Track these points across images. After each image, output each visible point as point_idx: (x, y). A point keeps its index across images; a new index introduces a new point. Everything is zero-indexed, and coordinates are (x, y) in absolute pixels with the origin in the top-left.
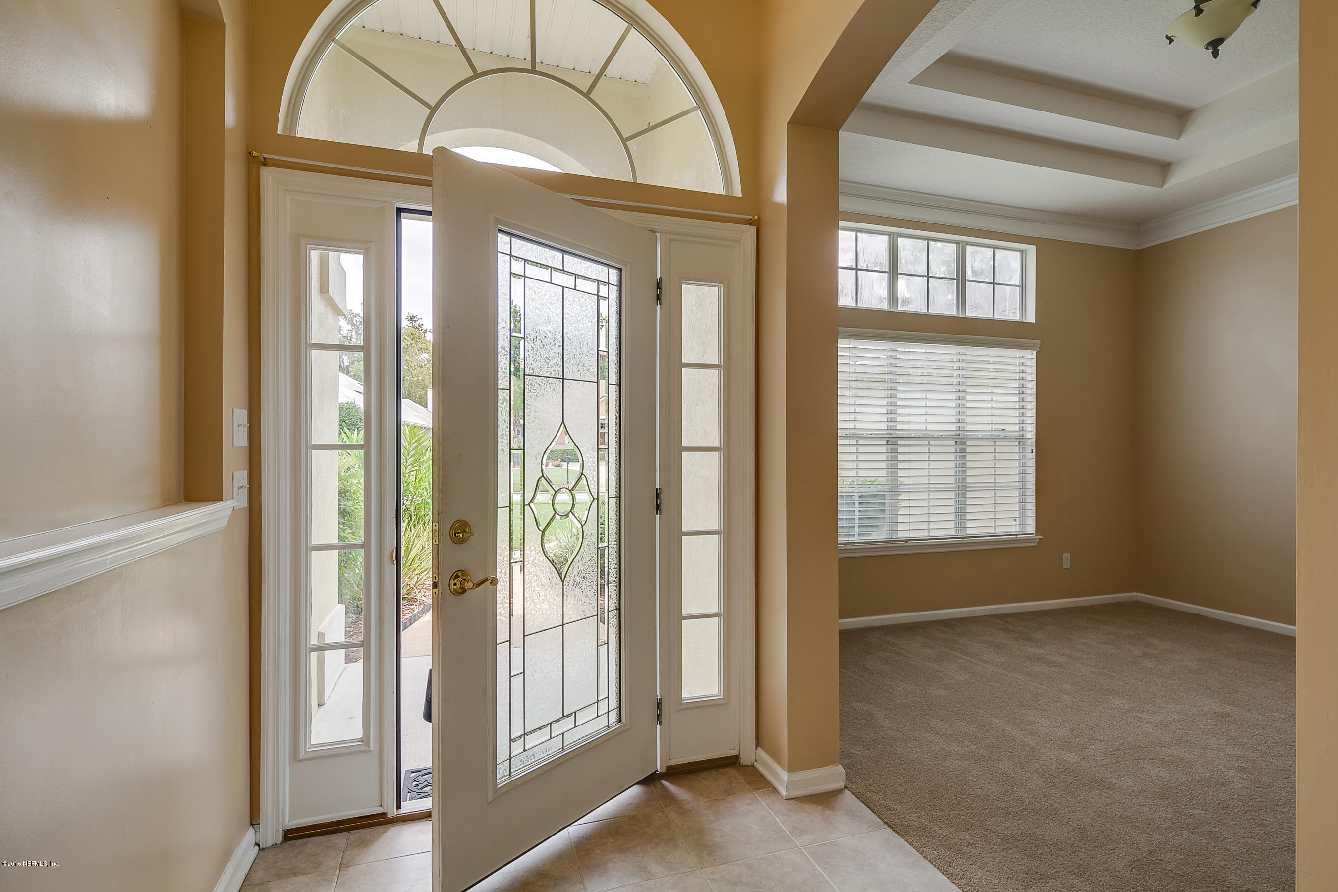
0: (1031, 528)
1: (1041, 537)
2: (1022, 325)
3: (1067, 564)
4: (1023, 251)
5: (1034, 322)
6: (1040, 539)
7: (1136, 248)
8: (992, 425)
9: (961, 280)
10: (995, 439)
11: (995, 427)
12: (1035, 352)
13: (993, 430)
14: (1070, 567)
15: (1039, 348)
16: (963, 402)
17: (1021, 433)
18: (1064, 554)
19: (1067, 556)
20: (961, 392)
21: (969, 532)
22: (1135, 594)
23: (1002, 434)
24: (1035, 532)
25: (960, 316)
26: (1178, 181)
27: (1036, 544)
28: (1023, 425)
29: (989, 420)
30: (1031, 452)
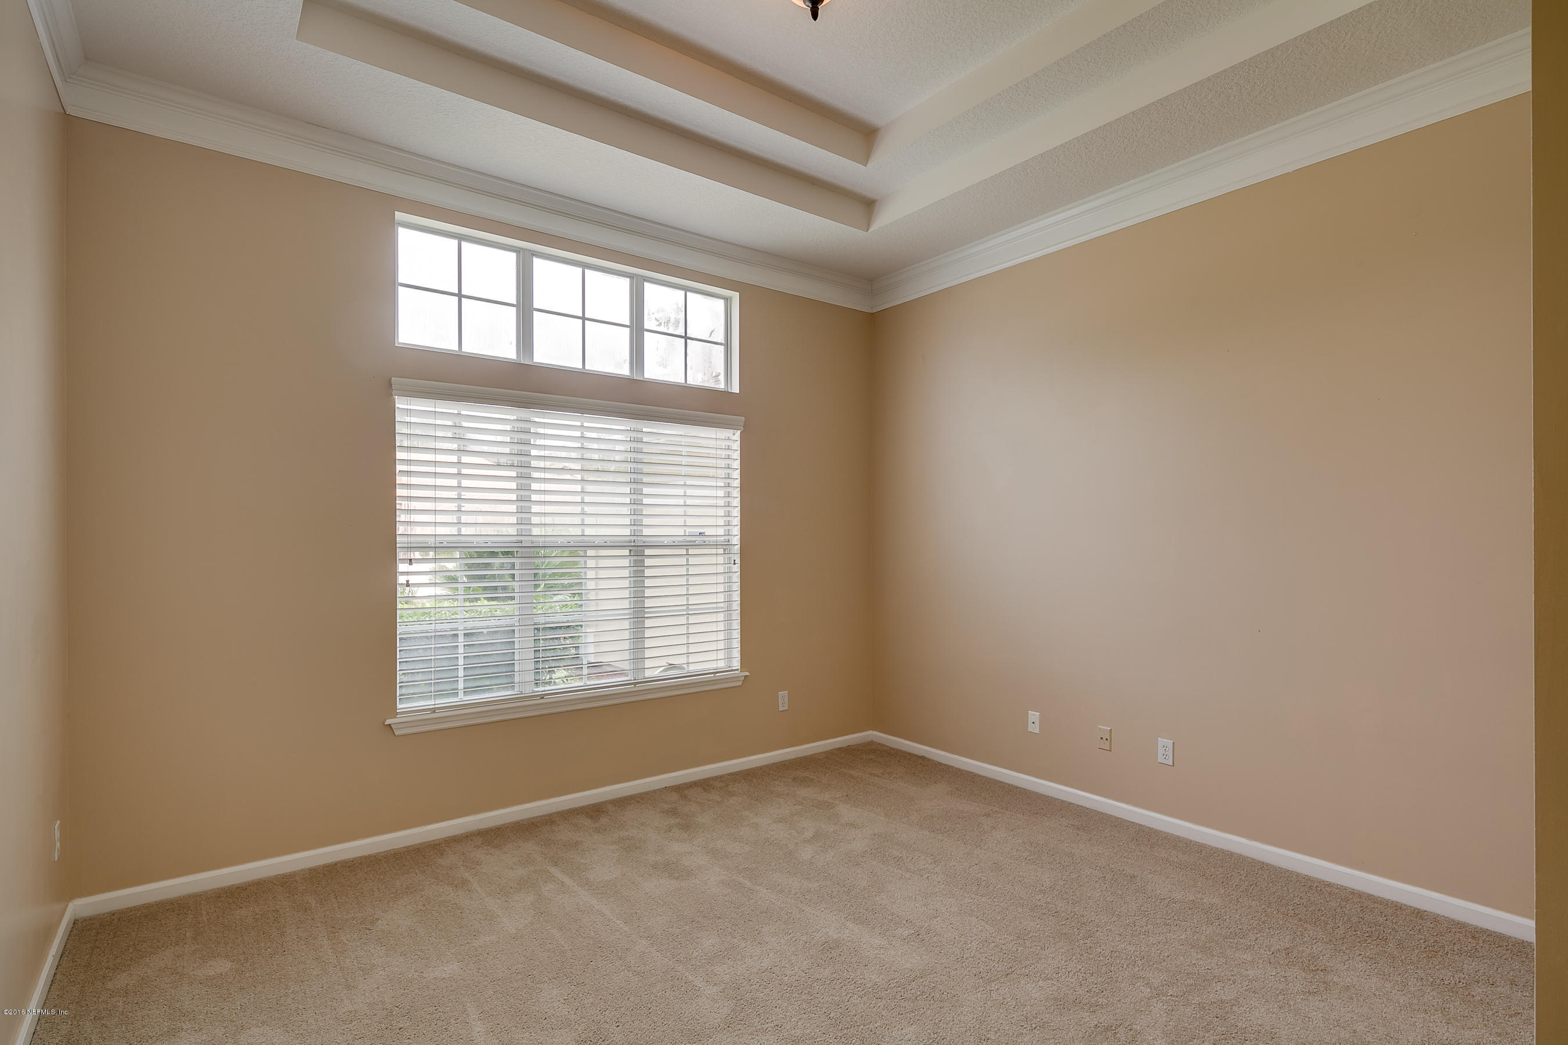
0: (736, 664)
1: (747, 673)
2: (726, 394)
3: (783, 705)
4: (727, 299)
5: (738, 392)
6: (746, 676)
7: (870, 311)
8: (685, 528)
9: (637, 329)
10: (688, 545)
11: (689, 530)
12: (739, 431)
13: (687, 534)
14: (787, 708)
15: (744, 427)
16: (639, 497)
17: (727, 538)
18: (780, 693)
19: (783, 694)
20: (637, 483)
21: (648, 674)
22: (871, 732)
23: (699, 539)
24: (739, 667)
25: (635, 378)
26: (885, 219)
27: (741, 684)
28: (729, 527)
29: (680, 521)
30: (733, 563)
